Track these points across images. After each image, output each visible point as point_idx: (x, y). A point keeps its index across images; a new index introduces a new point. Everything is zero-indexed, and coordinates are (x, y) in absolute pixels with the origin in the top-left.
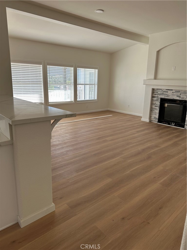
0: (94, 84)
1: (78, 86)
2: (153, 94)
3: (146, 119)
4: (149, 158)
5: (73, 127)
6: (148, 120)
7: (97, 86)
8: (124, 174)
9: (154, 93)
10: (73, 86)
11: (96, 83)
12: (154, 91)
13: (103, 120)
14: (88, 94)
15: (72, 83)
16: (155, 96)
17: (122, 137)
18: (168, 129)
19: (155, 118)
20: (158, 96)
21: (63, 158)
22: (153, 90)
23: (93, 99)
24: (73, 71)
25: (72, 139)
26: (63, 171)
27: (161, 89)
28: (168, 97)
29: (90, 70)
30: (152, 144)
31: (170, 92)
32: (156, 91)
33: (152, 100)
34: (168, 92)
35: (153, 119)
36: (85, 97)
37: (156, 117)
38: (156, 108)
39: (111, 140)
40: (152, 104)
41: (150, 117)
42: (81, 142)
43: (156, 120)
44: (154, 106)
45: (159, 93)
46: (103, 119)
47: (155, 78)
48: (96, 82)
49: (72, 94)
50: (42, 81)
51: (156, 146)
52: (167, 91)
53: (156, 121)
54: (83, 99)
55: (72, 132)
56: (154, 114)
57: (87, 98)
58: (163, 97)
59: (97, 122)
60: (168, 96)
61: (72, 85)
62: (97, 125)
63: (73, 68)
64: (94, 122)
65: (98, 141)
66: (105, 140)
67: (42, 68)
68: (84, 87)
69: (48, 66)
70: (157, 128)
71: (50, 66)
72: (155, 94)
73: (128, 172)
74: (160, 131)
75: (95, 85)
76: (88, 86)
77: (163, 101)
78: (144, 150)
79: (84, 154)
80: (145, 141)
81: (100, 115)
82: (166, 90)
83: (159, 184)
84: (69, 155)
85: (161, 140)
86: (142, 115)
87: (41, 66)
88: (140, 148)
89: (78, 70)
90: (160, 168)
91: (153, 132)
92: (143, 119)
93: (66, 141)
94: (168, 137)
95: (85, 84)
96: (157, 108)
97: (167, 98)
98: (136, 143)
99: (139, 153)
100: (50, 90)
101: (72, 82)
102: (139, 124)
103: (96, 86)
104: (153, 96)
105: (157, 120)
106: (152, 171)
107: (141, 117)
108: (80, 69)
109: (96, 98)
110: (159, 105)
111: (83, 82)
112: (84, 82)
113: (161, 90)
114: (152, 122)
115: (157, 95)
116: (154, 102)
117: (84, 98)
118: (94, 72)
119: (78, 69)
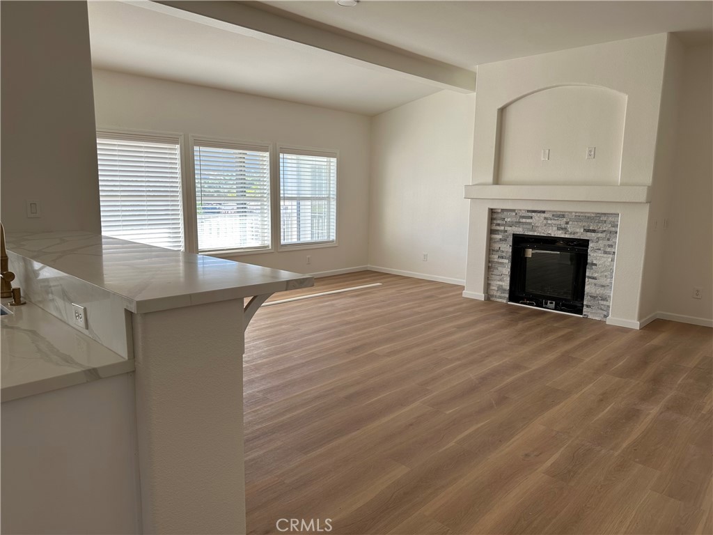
0: (328, 198)
1: (282, 203)
2: (491, 224)
3: (476, 292)
4: (502, 399)
5: (273, 321)
6: (480, 296)
7: (335, 204)
8: (440, 451)
9: (495, 222)
10: (269, 204)
11: (331, 196)
12: (495, 216)
13: (358, 298)
14: (310, 225)
15: (265, 196)
16: (498, 228)
17: (418, 345)
18: (540, 319)
19: (500, 288)
20: (508, 228)
21: (256, 411)
22: (492, 212)
23: (325, 239)
24: (267, 163)
25: (277, 354)
26: (261, 452)
27: (514, 211)
28: (535, 231)
29: (314, 159)
30: (504, 361)
31: (537, 219)
32: (500, 215)
33: (490, 241)
34: (532, 218)
35: (495, 293)
36: (299, 235)
37: (502, 286)
38: (501, 260)
39: (389, 354)
40: (490, 251)
41: (487, 286)
42: (304, 361)
43: (503, 295)
44: (495, 257)
45: (509, 220)
46: (357, 296)
47: (497, 180)
48: (331, 193)
49: (266, 227)
50: (180, 190)
51: (517, 367)
52: (530, 214)
53: (503, 298)
54: (295, 240)
55: (273, 336)
56: (498, 278)
57: (307, 238)
58: (519, 230)
59: (340, 303)
60: (533, 228)
61: (265, 199)
62: (343, 312)
63: (267, 154)
64: (333, 305)
65: (353, 358)
66: (373, 353)
67: (178, 152)
68: (296, 207)
69: (196, 148)
70: (510, 316)
71: (202, 149)
72: (499, 225)
73: (452, 444)
74: (520, 325)
75: (329, 202)
76: (309, 203)
77: (520, 243)
78: (484, 380)
79: (317, 398)
80: (483, 352)
81: (347, 285)
82: (528, 211)
83: (543, 475)
84: (273, 402)
85: (525, 350)
86: (465, 281)
87: (178, 146)
88: (473, 374)
89: (281, 160)
90: (538, 426)
91: (502, 327)
92: (467, 294)
93: (260, 362)
94: (544, 341)
95: (298, 199)
96: (506, 261)
97: (531, 233)
98: (458, 359)
99: (471, 389)
100: (203, 216)
101: (265, 192)
102: (458, 307)
103: (333, 203)
104: (491, 230)
105: (507, 296)
106: (517, 437)
107: (463, 288)
108: (287, 156)
109: (333, 237)
110: (510, 254)
111: (294, 192)
112: (296, 192)
113: (514, 214)
114: (491, 299)
115: (503, 225)
116: (496, 246)
117: (296, 237)
118: (327, 166)
119: (281, 155)
